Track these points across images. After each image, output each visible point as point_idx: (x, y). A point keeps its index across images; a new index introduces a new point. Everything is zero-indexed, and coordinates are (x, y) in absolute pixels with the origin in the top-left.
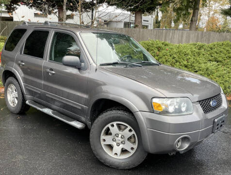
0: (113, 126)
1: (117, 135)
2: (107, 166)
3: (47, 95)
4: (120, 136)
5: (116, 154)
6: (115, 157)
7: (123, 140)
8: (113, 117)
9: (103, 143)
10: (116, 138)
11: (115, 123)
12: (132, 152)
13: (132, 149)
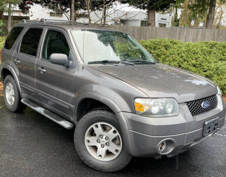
0: (97, 126)
1: (101, 136)
2: (91, 168)
3: (39, 94)
4: (104, 137)
5: (100, 156)
6: (99, 158)
7: (107, 141)
8: (97, 118)
9: (87, 144)
10: (101, 139)
11: (99, 124)
12: (117, 154)
13: (117, 151)
